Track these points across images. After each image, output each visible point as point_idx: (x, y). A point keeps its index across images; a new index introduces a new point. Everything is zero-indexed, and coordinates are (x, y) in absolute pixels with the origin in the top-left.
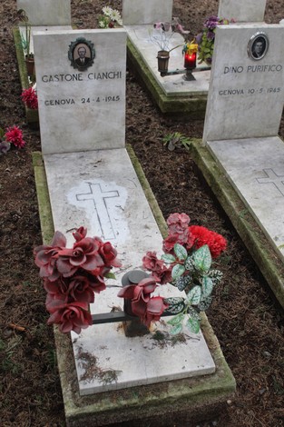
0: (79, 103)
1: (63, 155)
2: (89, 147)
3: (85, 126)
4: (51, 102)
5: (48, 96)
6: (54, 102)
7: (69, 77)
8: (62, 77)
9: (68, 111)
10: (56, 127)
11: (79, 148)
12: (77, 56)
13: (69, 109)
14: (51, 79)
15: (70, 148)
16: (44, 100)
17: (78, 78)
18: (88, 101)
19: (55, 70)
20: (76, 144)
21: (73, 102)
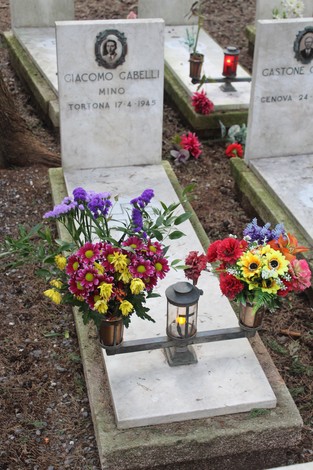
0: (296, 100)
1: (272, 160)
2: (298, 151)
3: (297, 126)
4: (268, 98)
5: (266, 92)
6: (270, 99)
7: (290, 71)
8: (283, 70)
9: (283, 109)
10: (268, 127)
11: (288, 151)
12: (302, 47)
13: (285, 107)
14: (272, 73)
15: (278, 151)
16: (261, 97)
17: (298, 71)
18: (306, 98)
19: (278, 62)
20: (285, 147)
21: (290, 99)
